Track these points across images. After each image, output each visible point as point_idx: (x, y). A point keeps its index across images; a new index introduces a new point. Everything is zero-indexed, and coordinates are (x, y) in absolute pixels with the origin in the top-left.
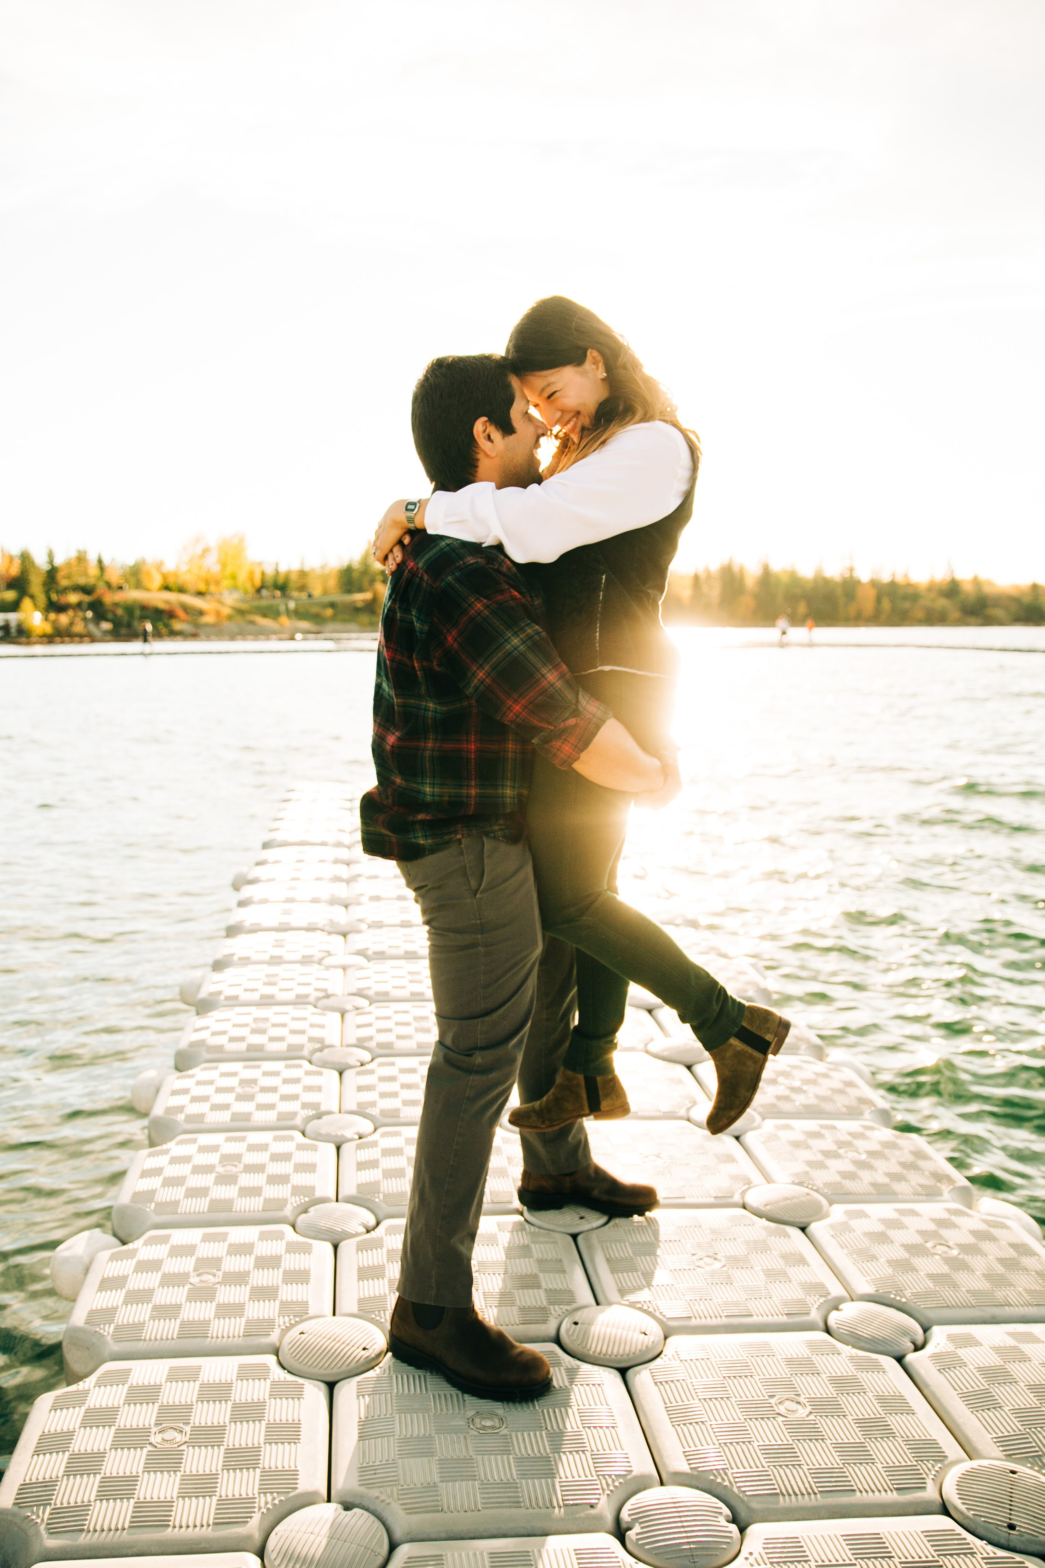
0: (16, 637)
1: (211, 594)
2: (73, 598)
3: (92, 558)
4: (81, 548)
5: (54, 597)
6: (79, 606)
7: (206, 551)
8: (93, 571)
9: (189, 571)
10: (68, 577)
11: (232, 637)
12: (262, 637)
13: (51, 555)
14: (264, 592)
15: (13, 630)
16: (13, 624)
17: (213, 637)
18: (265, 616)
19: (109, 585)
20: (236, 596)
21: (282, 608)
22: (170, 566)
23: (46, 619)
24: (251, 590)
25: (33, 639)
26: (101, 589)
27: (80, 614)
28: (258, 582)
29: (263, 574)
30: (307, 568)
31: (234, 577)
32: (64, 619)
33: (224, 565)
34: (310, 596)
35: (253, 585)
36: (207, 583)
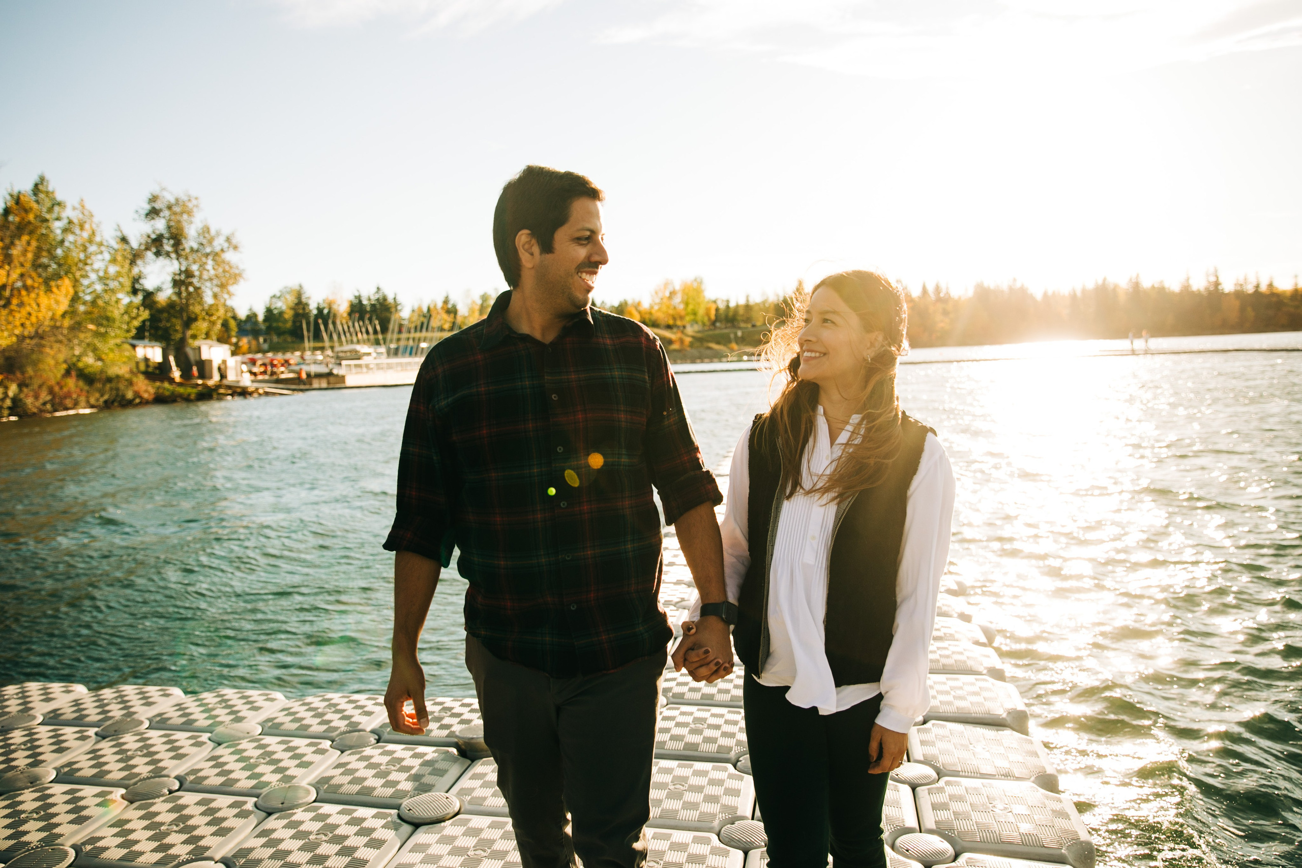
1: (677, 327)
7: (673, 294)
9: (659, 310)
11: (693, 361)
12: (715, 360)
14: (718, 324)
17: (679, 361)
18: (718, 343)
20: (696, 328)
21: (732, 336)
22: (646, 305)
24: (707, 323)
28: (713, 317)
29: (717, 310)
30: (752, 302)
31: (695, 313)
33: (687, 304)
34: (754, 326)
35: (709, 319)
36: (674, 319)
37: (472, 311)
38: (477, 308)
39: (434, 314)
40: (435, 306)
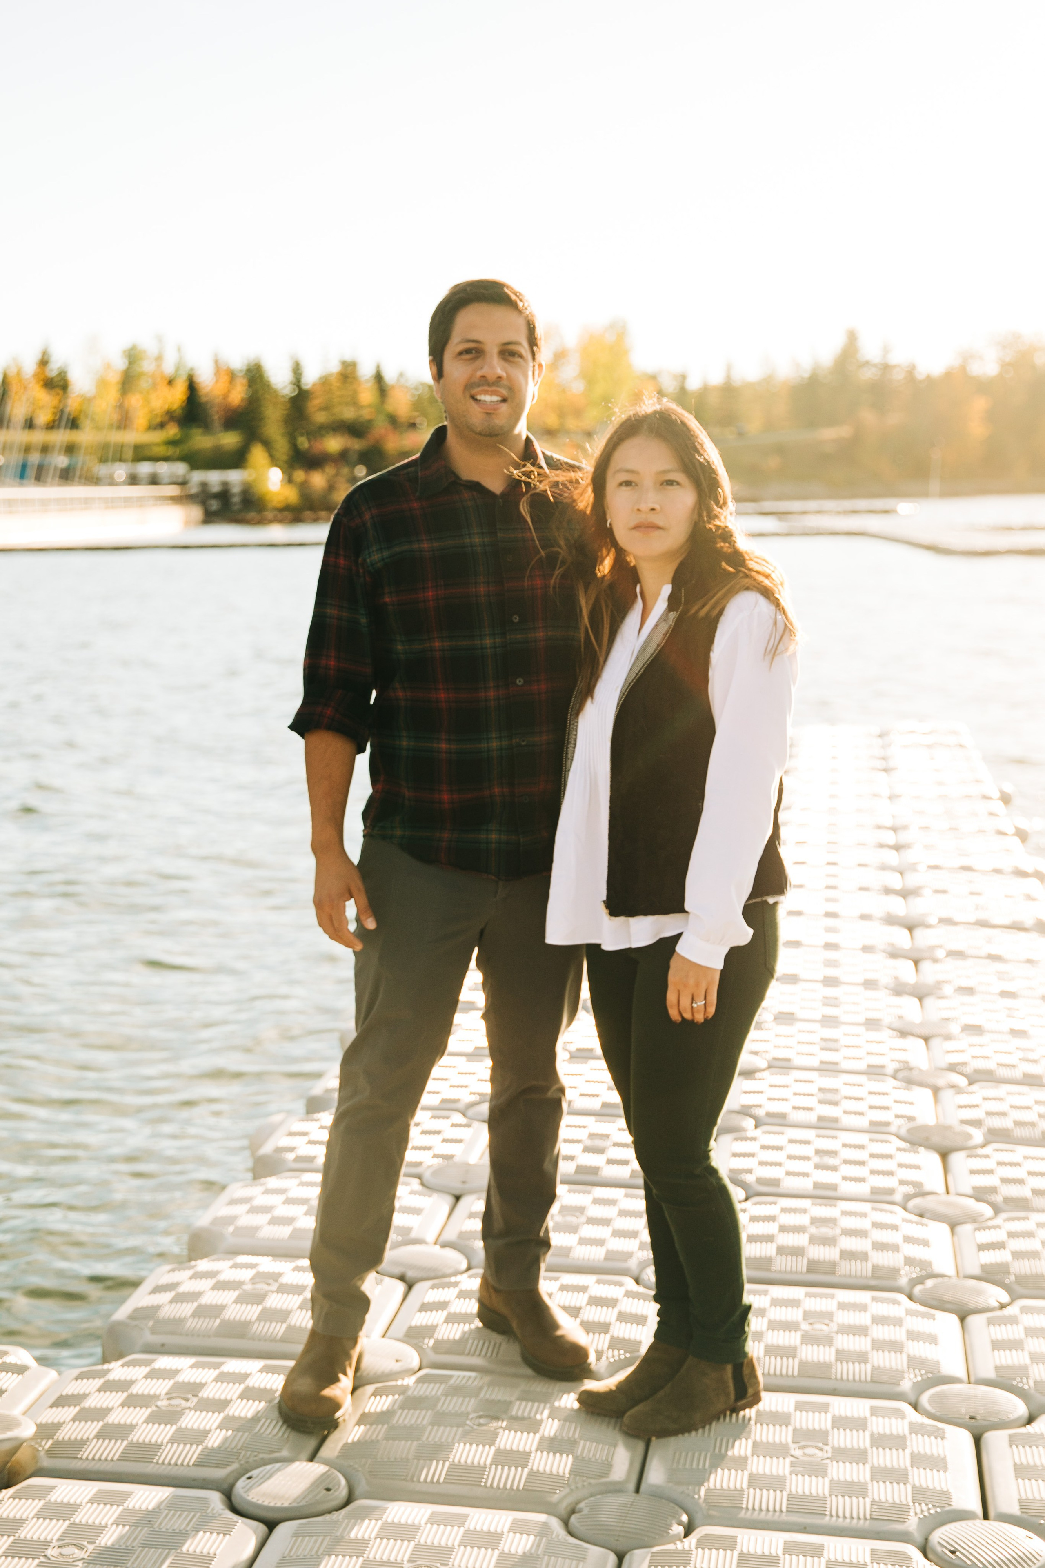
0: (240, 511)
1: (567, 432)
2: (334, 444)
3: (366, 371)
4: (348, 358)
5: (303, 443)
6: (343, 457)
8: (367, 395)
10: (326, 408)
13: (297, 371)
15: (236, 500)
16: (236, 490)
19: (393, 421)
23: (289, 480)
25: (270, 515)
26: (381, 428)
27: (345, 471)
32: (318, 480)
34: (741, 434)
37: (102, 383)
38: (114, 378)
39: (14, 388)
40: (19, 373)
